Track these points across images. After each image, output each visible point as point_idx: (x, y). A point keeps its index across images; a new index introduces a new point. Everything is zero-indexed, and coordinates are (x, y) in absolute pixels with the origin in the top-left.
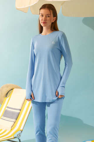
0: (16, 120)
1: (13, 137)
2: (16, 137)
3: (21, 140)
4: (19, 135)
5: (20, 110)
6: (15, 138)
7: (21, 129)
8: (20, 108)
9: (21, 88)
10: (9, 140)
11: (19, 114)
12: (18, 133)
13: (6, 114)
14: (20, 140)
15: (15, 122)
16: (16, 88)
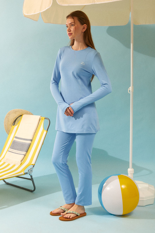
0: (27, 152)
1: (23, 173)
2: (27, 173)
3: (33, 177)
4: (31, 170)
5: (31, 140)
6: (25, 174)
7: (33, 163)
8: (31, 138)
9: (32, 114)
10: (18, 177)
11: (30, 145)
12: (29, 168)
13: (15, 146)
14: (31, 176)
15: (25, 155)
16: (26, 114)
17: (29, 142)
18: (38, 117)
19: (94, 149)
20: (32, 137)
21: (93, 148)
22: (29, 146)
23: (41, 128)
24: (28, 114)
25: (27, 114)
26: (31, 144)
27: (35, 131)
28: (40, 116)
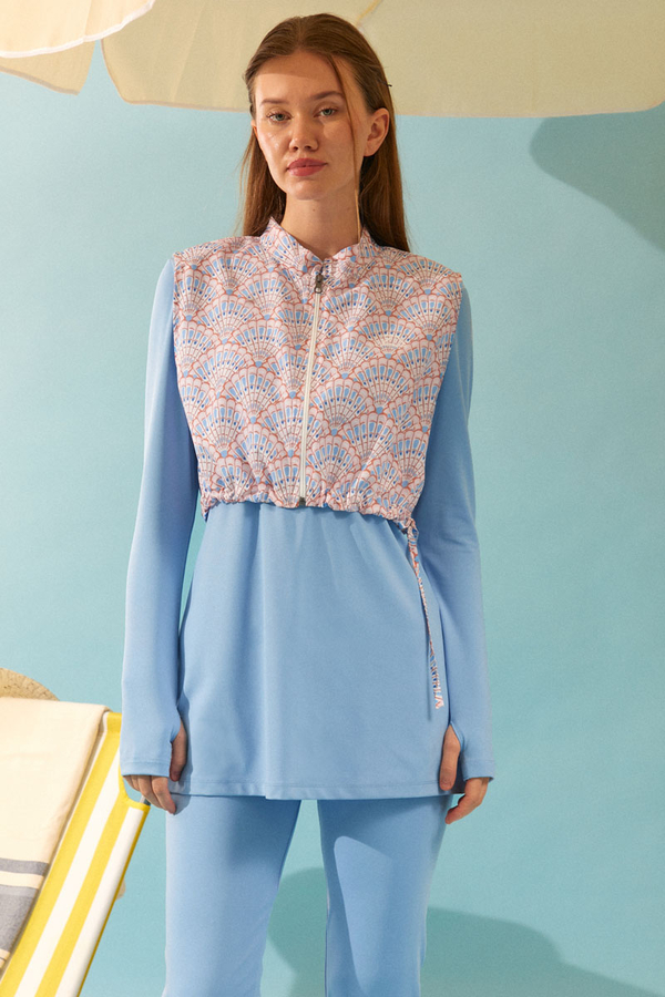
0: (12, 948)
5: (44, 870)
8: (39, 854)
9: (50, 697)
11: (32, 901)
16: (8, 695)
17: (30, 880)
18: (88, 714)
19: (436, 915)
20: (48, 851)
21: (429, 910)
22: (27, 908)
23: (111, 786)
24: (20, 696)
25: (14, 695)
26: (38, 892)
27: (67, 808)
28: (101, 708)
